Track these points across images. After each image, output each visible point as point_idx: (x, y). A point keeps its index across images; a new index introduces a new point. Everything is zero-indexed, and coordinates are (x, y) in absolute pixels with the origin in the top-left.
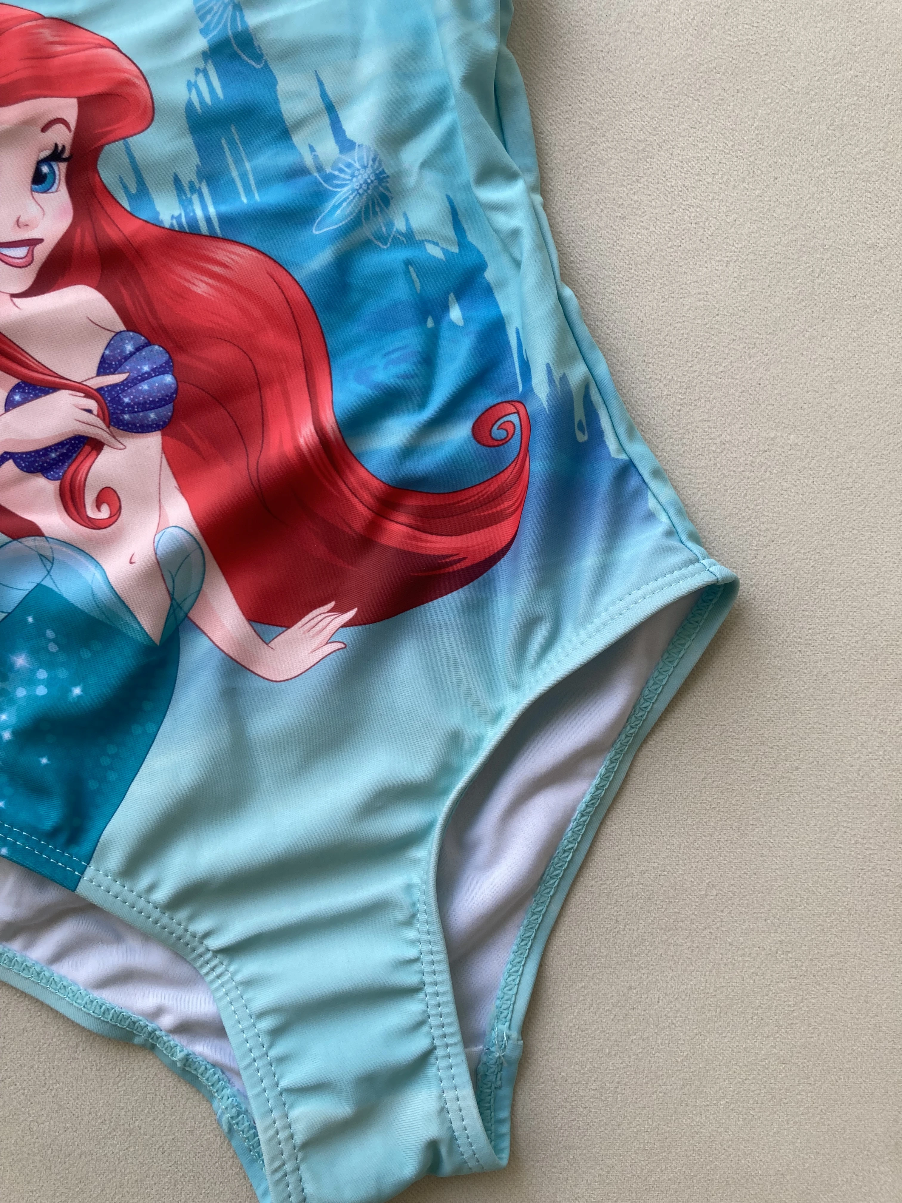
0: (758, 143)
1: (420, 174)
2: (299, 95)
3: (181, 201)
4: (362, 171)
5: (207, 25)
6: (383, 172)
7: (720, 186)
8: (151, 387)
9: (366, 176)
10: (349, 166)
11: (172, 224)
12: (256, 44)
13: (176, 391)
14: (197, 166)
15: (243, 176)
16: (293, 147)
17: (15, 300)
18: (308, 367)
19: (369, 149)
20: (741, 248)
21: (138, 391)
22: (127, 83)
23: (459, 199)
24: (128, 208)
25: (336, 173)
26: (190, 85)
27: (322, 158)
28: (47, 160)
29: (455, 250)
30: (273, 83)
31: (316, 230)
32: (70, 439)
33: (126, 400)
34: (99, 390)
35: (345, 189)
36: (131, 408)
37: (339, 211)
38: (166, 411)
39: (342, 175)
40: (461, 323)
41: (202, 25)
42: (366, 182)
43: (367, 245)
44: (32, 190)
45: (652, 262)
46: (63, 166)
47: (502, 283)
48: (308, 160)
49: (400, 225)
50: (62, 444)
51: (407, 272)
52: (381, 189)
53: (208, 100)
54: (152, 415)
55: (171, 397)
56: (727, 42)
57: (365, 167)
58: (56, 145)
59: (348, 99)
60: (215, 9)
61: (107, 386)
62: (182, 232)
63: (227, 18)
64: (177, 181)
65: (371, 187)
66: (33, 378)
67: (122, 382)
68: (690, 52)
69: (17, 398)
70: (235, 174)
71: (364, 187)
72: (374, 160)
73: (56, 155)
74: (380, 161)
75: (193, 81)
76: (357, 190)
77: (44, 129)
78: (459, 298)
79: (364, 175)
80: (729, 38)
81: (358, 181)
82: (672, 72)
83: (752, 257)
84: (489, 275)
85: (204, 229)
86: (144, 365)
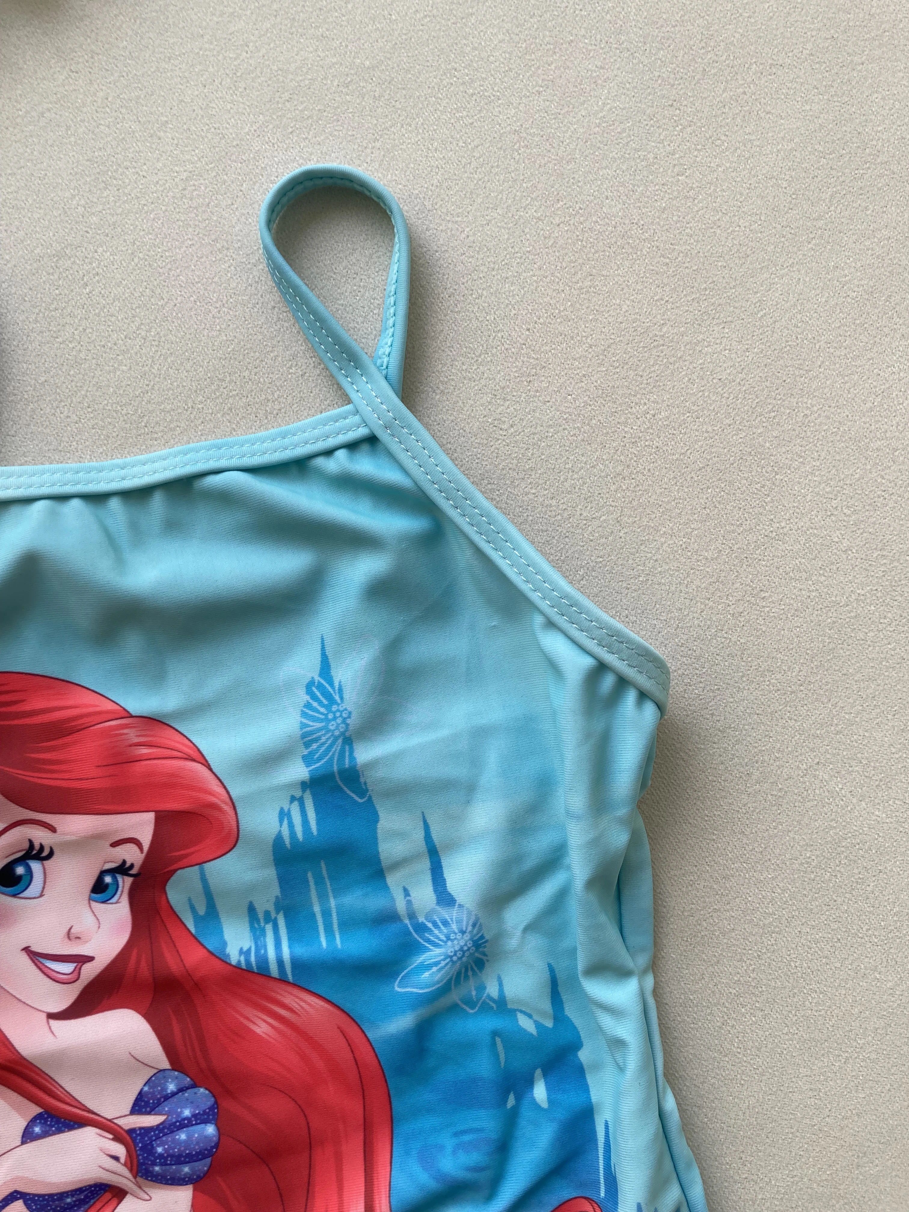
0: (895, 930)
1: (523, 937)
2: (400, 835)
3: (252, 928)
4: (459, 936)
5: (311, 754)
6: (482, 937)
7: (849, 972)
8: (189, 1137)
9: (462, 943)
10: (445, 923)
11: (239, 961)
12: (362, 780)
13: (217, 1145)
14: (277, 897)
15: (326, 914)
16: (386, 887)
17: (52, 1022)
18: (368, 1128)
19: (469, 913)
20: (864, 1044)
21: (174, 1140)
22: (214, 806)
23: (561, 967)
24: (193, 930)
25: (430, 925)
26: (284, 815)
27: (417, 904)
28: (112, 872)
29: (549, 1024)
30: (376, 819)
31: (399, 987)
32: (90, 1186)
33: (160, 1150)
34: (131, 1132)
35: (438, 951)
36: (163, 1160)
37: (427, 974)
38: (203, 1166)
39: (436, 932)
40: (545, 1105)
41: (306, 752)
42: (461, 949)
43: (453, 1009)
44: (90, 899)
45: (763, 1049)
46: (129, 880)
47: (597, 1067)
48: (401, 905)
49: (492, 990)
50: (80, 1190)
51: (494, 1044)
52: (477, 955)
53: (300, 835)
54: (186, 1169)
55: (210, 1151)
56: (874, 818)
57: (463, 932)
58: (124, 862)
59: (453, 846)
60: (324, 739)
61: (141, 1128)
62: (249, 971)
63: (335, 752)
64: (251, 910)
65: (467, 954)
66: (57, 1109)
67: (158, 1126)
68: (833, 824)
69: (37, 1130)
70: (317, 909)
71: (459, 954)
72: (474, 925)
73: (123, 869)
74: (481, 925)
75: (286, 810)
76: (451, 957)
77: (115, 844)
78: (545, 1075)
79: (461, 942)
80: (877, 813)
81: (453, 946)
82: (812, 843)
83: (873, 1056)
84: (584, 1055)
85: (274, 971)
86: (186, 1107)
